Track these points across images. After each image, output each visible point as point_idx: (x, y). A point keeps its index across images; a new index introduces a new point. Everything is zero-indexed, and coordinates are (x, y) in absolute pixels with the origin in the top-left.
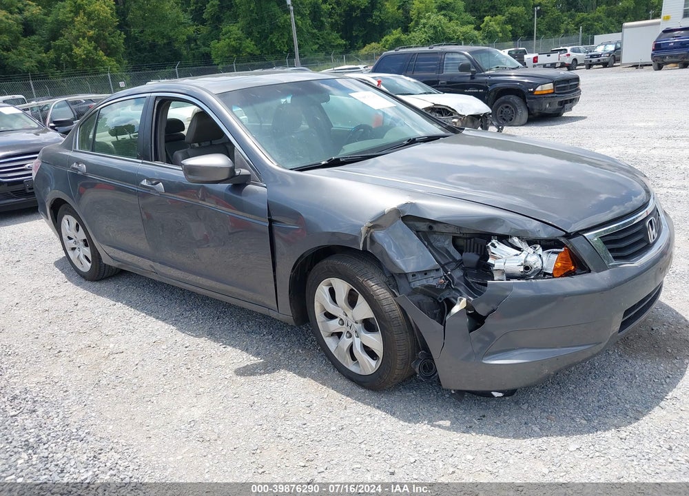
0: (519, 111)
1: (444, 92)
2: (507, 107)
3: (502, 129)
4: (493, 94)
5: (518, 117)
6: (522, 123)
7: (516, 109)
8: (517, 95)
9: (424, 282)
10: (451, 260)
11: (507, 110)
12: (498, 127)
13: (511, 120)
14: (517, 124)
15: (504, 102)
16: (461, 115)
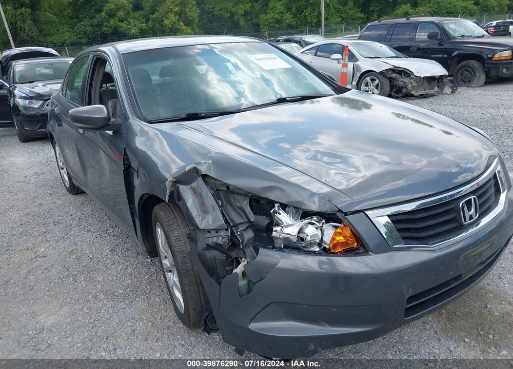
0: (478, 74)
1: (410, 57)
2: (467, 70)
3: (456, 89)
4: (456, 59)
5: (476, 79)
6: (480, 84)
7: (475, 73)
8: (478, 61)
9: (215, 240)
10: (246, 221)
11: (467, 73)
12: (452, 88)
13: (469, 82)
14: (474, 85)
15: (465, 66)
16: (417, 76)
